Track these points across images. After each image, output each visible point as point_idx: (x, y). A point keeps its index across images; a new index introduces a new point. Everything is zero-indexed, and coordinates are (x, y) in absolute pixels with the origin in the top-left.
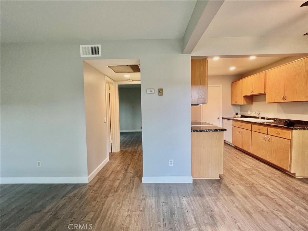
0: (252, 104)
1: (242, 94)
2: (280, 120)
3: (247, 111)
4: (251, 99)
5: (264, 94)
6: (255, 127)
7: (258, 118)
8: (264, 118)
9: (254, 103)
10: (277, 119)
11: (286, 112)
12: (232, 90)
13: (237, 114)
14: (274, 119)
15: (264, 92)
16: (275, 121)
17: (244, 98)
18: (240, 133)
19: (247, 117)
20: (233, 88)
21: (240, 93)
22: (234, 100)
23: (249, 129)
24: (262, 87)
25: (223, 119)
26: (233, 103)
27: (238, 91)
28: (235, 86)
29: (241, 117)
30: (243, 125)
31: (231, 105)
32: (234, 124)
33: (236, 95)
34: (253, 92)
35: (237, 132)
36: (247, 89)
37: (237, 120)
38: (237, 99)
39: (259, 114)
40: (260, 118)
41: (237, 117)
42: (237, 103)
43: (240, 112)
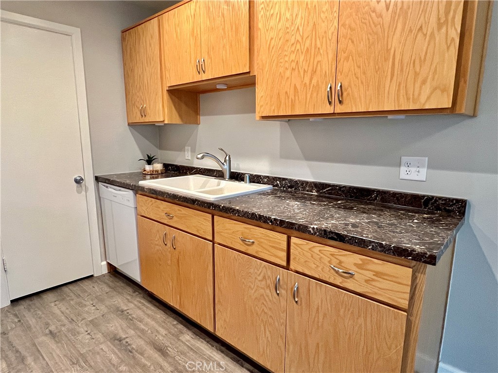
1: (161, 77)
3: (183, 150)
4: (192, 102)
9: (202, 119)
10: (280, 180)
12: (125, 64)
13: (150, 161)
15: (248, 71)
16: (277, 185)
17: (169, 97)
18: (166, 245)
19: (183, 171)
20: (128, 54)
21: (156, 76)
22: (137, 106)
23: (203, 233)
24: (237, 45)
25: (100, 183)
26: (134, 116)
27: (147, 69)
28: (136, 44)
29: (162, 173)
30: (179, 212)
31: (127, 124)
32: (143, 208)
33: (140, 84)
34: (204, 72)
35: (157, 239)
36: (179, 58)
37: (150, 189)
38: (146, 99)
39: (223, 162)
40: (227, 175)
41: (152, 172)
42: (145, 116)
43: (159, 151)
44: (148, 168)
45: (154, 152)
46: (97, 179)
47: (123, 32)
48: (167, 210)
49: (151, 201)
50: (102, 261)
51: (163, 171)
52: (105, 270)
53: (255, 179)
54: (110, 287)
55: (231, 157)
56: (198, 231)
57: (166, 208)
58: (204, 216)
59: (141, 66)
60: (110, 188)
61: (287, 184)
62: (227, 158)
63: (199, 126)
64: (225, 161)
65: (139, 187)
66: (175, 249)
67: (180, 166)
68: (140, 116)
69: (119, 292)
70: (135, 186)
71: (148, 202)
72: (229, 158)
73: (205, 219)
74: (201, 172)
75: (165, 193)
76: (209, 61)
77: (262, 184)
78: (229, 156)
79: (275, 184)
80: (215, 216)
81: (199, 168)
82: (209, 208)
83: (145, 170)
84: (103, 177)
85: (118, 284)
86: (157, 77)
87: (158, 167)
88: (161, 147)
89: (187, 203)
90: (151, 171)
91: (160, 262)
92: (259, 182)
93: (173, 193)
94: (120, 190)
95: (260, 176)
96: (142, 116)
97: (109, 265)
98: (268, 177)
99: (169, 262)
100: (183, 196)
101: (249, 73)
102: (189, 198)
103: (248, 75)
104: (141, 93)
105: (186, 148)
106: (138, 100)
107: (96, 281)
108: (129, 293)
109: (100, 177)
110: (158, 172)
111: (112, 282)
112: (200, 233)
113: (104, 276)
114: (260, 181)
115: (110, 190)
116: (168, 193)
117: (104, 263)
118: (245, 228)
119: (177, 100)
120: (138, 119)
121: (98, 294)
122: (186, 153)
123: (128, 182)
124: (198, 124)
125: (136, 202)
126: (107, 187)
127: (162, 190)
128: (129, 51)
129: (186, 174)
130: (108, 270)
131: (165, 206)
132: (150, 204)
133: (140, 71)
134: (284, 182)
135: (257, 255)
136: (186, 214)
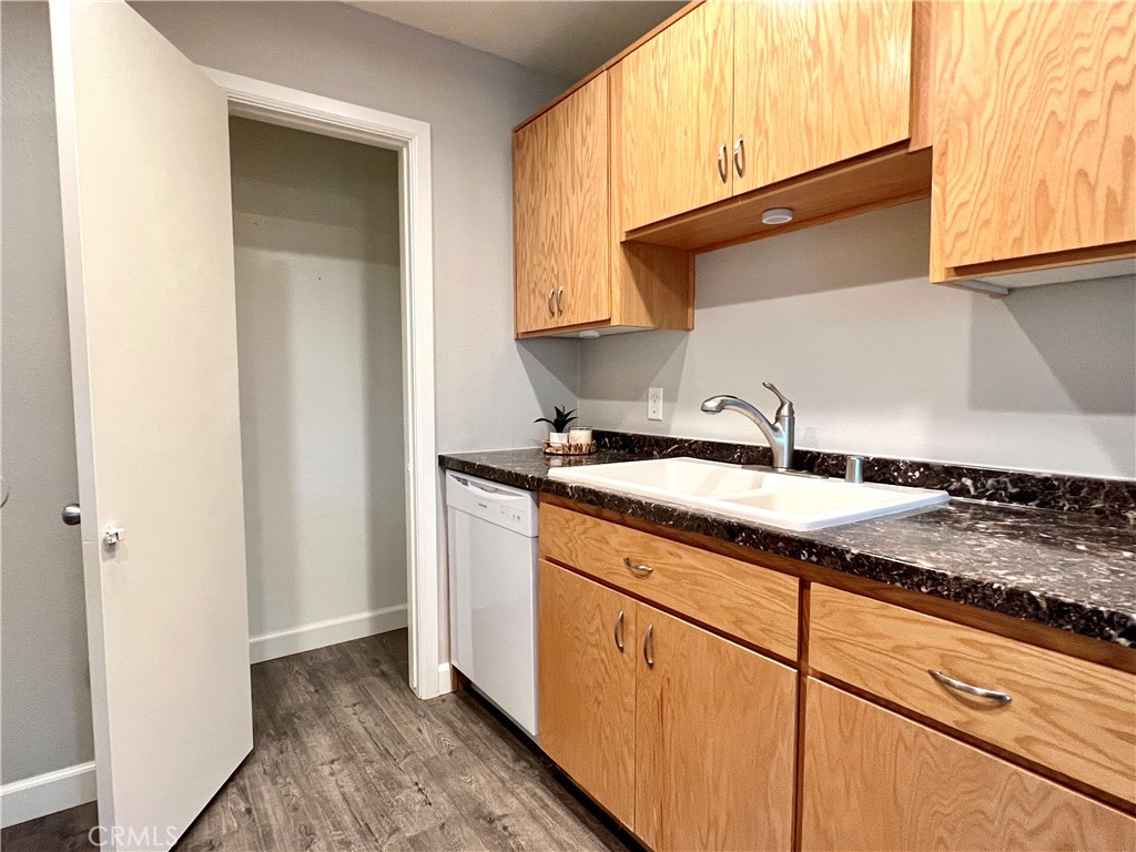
9: (700, 316)
10: (974, 474)
12: (516, 200)
13: (560, 423)
15: (905, 136)
16: (963, 491)
17: (624, 261)
18: (622, 649)
19: (642, 447)
20: (527, 176)
21: (594, 212)
22: (540, 292)
23: (762, 635)
24: (864, 72)
25: (448, 473)
26: (533, 315)
27: (573, 199)
28: (546, 151)
29: (590, 454)
30: (673, 560)
31: (513, 336)
32: (556, 540)
33: (553, 238)
34: (741, 174)
35: (592, 630)
36: (663, 155)
37: (584, 489)
38: (564, 272)
39: (772, 421)
40: (783, 459)
41: (566, 449)
42: (561, 312)
43: (580, 402)
44: (557, 439)
45: (569, 403)
46: (444, 463)
47: (516, 131)
48: (634, 552)
49: (584, 522)
50: (440, 662)
51: (593, 449)
52: (445, 686)
53: (879, 471)
54: (456, 733)
55: (794, 407)
56: (738, 622)
57: (627, 545)
58: (766, 580)
59: (558, 196)
60: (473, 484)
61: (1005, 489)
62: (785, 411)
63: (691, 333)
64: (777, 419)
65: (550, 483)
66: (651, 666)
67: (634, 435)
68: (548, 315)
69: (480, 756)
70: (539, 480)
71: (572, 524)
72: (791, 412)
73: (769, 589)
74: (694, 450)
75: (631, 501)
76: (760, 139)
77: (900, 484)
78: (791, 405)
79: (955, 485)
80: (814, 586)
81: (687, 441)
82: (795, 555)
83: (549, 445)
84: (458, 458)
85: (476, 729)
86: (598, 215)
87: (581, 437)
88: (582, 393)
89: (706, 533)
90: (564, 446)
91: (600, 698)
92: (889, 480)
93: (655, 503)
94: (496, 490)
95: (894, 462)
96: (553, 314)
97: (458, 676)
98: (926, 466)
99: (630, 701)
100: (691, 511)
101: (905, 143)
102: (715, 520)
103: (903, 152)
104: (553, 259)
105: (652, 390)
106: (544, 277)
107: (425, 715)
108: (504, 759)
109: (451, 459)
110: (581, 449)
111: (462, 720)
112: (746, 633)
113: (444, 701)
114: (895, 479)
115: (471, 488)
116: (639, 503)
117: (445, 668)
118: (963, 641)
119: (642, 267)
120: (542, 321)
121: (432, 755)
122: (651, 403)
123: (518, 470)
124: (689, 330)
125: (541, 523)
126: (465, 482)
127: (619, 494)
128: (528, 167)
129: (649, 456)
130: (453, 686)
131: (622, 539)
132: (580, 529)
133: (552, 208)
134: (990, 481)
135: (1023, 753)
136: (695, 568)
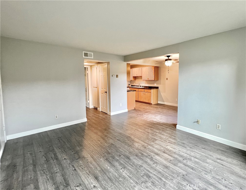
0: (136, 80)
1: (132, 75)
2: (146, 87)
3: (134, 83)
4: (135, 78)
5: (141, 77)
6: (139, 89)
7: (139, 86)
8: (141, 86)
11: (148, 84)
13: (129, 85)
14: (144, 86)
